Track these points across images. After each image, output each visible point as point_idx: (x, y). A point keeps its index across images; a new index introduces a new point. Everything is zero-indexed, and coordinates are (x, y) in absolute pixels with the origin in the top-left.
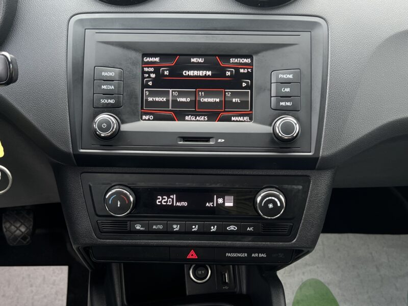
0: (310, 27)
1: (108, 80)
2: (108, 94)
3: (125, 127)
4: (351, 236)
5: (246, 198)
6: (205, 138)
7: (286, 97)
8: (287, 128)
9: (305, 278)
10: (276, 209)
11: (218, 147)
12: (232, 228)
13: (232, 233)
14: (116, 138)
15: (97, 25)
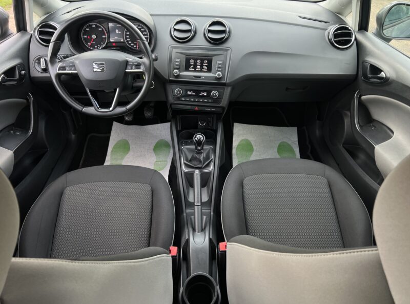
0: (227, 50)
1: (177, 62)
2: (177, 65)
3: (181, 74)
4: (262, 126)
5: (209, 92)
6: (200, 77)
7: (219, 68)
8: (219, 75)
9: (244, 138)
10: (216, 95)
11: (201, 79)
12: (206, 100)
13: (205, 102)
14: (178, 76)
15: (175, 48)
